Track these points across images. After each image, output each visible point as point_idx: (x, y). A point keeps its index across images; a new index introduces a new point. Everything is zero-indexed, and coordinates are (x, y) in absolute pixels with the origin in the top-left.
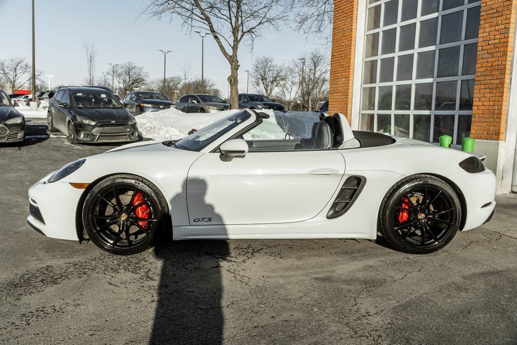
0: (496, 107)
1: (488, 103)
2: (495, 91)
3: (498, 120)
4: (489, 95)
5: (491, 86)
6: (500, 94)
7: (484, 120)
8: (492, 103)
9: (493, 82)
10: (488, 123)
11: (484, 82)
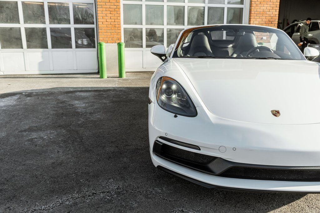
0: (116, 23)
1: (110, 20)
2: (114, 13)
3: (119, 31)
4: (110, 15)
5: (110, 9)
6: (118, 15)
7: (108, 31)
8: (113, 20)
9: (111, 7)
10: (112, 33)
11: (105, 7)
